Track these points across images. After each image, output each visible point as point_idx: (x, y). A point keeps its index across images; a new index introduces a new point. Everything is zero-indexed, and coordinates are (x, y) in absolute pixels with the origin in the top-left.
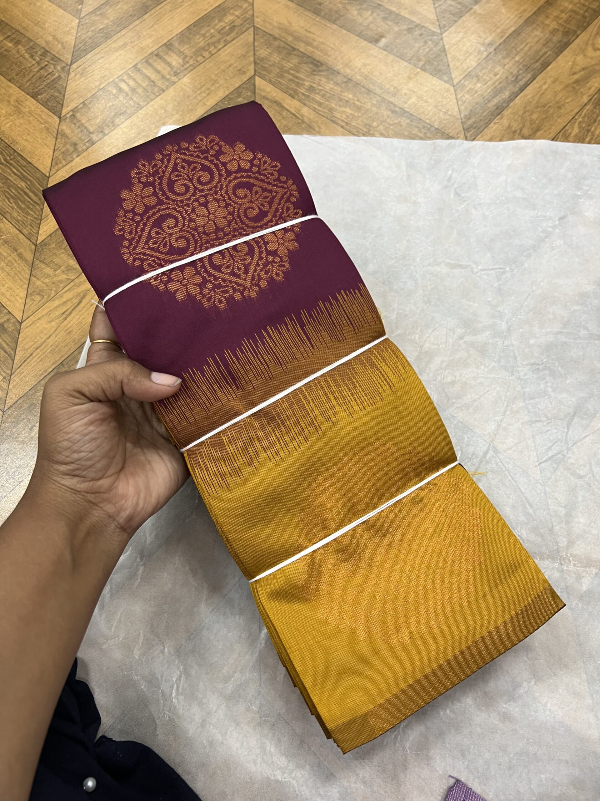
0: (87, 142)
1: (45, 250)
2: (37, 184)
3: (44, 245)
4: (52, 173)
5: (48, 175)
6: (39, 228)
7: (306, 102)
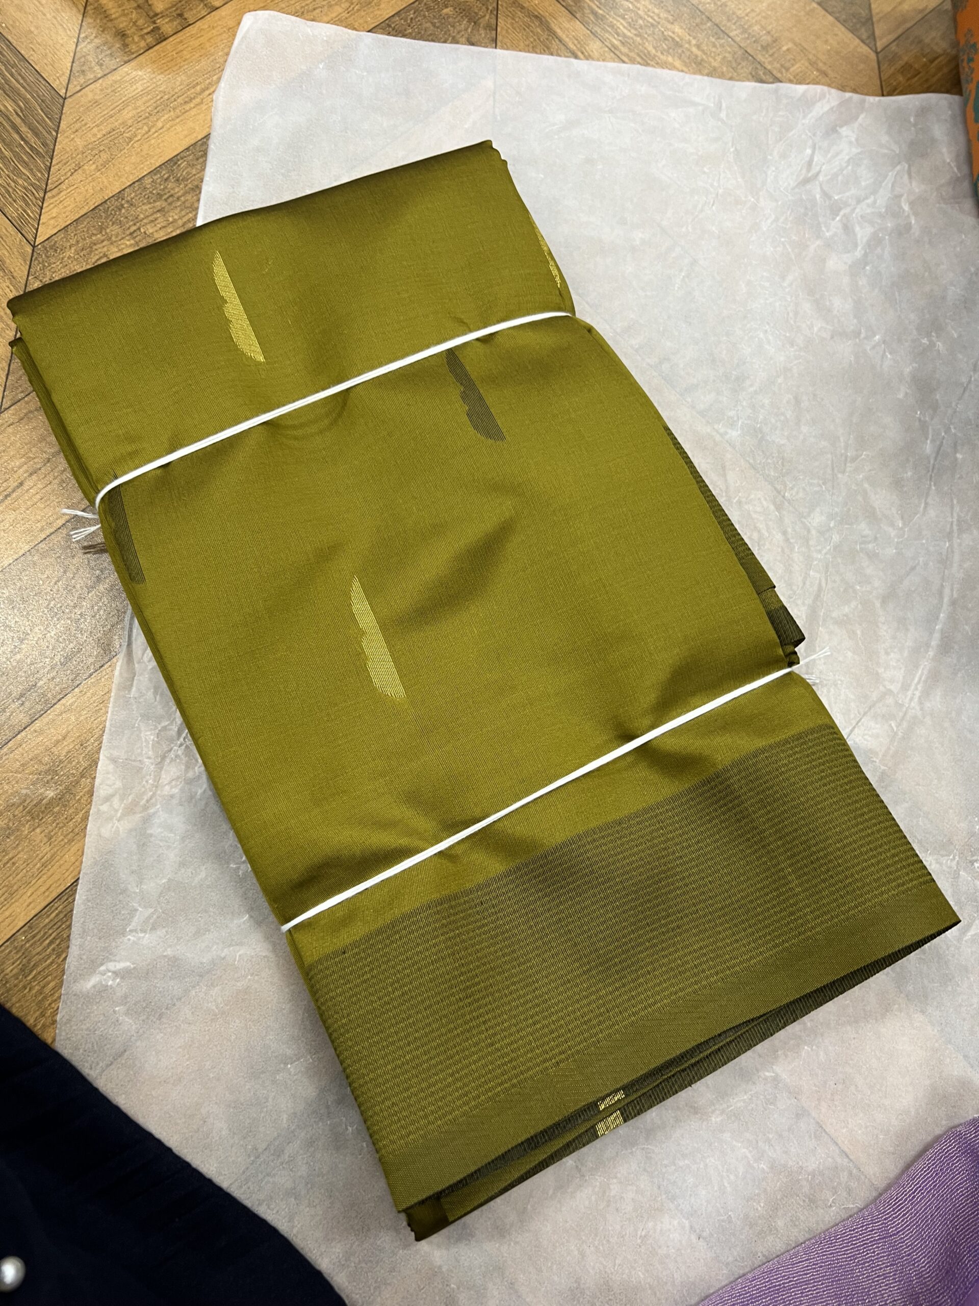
0: (148, 33)
1: (52, 260)
2: (38, 108)
3: (51, 248)
4: (72, 89)
5: (62, 92)
6: (42, 208)
7: (599, 30)
